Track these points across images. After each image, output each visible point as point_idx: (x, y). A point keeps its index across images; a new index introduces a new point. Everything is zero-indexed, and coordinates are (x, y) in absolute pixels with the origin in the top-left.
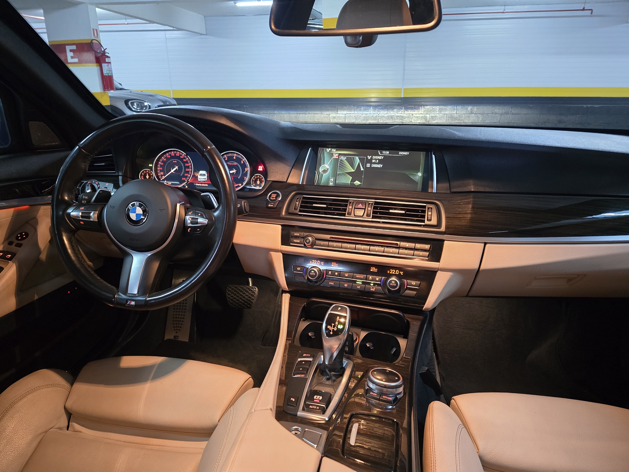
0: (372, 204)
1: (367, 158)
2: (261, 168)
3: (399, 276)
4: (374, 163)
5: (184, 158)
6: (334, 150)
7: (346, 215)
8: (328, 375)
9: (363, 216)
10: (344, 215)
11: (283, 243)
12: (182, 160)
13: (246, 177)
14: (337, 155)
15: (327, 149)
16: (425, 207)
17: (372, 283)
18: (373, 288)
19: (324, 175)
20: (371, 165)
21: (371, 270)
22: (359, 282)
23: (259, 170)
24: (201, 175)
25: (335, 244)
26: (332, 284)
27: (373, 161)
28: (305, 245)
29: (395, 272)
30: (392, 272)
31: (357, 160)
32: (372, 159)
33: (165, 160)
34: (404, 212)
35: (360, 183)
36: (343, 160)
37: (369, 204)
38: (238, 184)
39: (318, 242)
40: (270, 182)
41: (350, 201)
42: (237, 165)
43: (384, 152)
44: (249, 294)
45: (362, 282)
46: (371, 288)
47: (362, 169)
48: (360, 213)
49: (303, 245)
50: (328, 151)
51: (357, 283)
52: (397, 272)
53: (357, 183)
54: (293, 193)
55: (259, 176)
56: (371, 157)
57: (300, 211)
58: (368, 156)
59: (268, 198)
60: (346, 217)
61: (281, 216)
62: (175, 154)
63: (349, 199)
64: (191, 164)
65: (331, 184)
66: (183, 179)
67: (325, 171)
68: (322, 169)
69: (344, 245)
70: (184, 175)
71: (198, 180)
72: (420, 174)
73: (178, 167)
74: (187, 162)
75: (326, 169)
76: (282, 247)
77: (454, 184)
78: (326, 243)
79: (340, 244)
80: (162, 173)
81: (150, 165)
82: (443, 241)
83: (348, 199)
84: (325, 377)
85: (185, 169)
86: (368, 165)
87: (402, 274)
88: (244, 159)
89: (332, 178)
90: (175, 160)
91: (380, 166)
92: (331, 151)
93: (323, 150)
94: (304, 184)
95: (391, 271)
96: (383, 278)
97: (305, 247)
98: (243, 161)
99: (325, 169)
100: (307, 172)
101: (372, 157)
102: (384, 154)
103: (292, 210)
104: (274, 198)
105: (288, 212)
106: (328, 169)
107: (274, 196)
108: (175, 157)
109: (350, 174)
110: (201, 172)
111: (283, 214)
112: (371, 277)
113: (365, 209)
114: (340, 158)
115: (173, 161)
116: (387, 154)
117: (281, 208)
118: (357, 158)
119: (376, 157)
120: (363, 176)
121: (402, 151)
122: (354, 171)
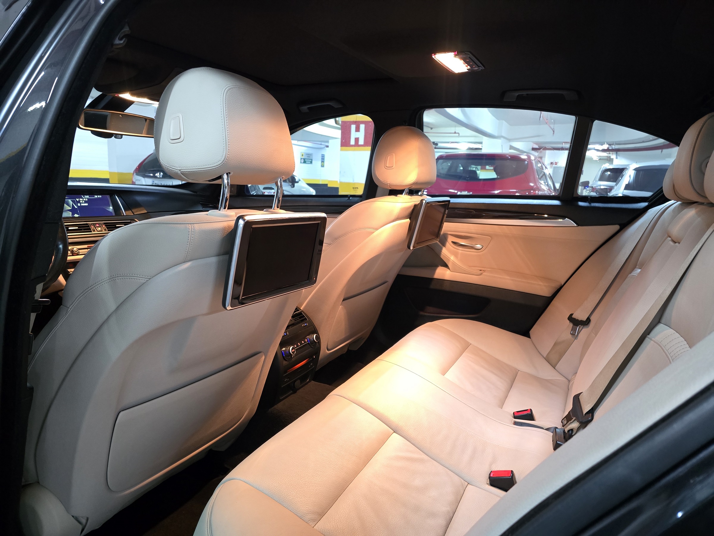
0: (103, 224)
1: (76, 200)
7: (92, 231)
9: (102, 231)
27: (81, 202)
31: (70, 202)
32: (79, 201)
35: (79, 216)
37: (101, 224)
39: (80, 251)
41: (89, 224)
47: (76, 207)
49: (71, 255)
53: (76, 215)
58: (77, 199)
60: (93, 233)
63: (87, 223)
72: (111, 208)
77: (134, 210)
78: (86, 250)
86: (79, 205)
91: (86, 204)
97: (73, 255)
101: (79, 199)
102: (86, 197)
109: (69, 210)
113: (101, 227)
116: (88, 197)
118: (70, 200)
119: (82, 200)
120: (78, 211)
121: (96, 195)
122: (71, 208)
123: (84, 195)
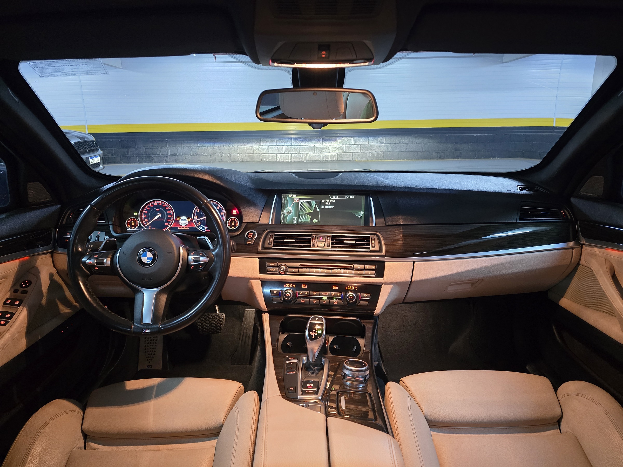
0: (330, 237)
1: (321, 201)
2: (235, 212)
3: (354, 291)
4: (327, 205)
5: (166, 207)
6: (295, 196)
7: (311, 247)
8: (313, 370)
9: (324, 247)
10: (309, 247)
11: (261, 273)
12: (164, 208)
14: (298, 199)
15: (289, 195)
16: (369, 237)
17: (335, 298)
18: (335, 302)
19: (288, 215)
20: (325, 207)
21: (333, 288)
22: (325, 298)
23: (233, 213)
24: (182, 220)
25: (304, 270)
26: (304, 301)
27: (326, 204)
28: (279, 272)
29: (351, 288)
30: (349, 288)
32: (325, 202)
33: (149, 209)
34: (354, 242)
35: (318, 221)
36: (302, 203)
37: (328, 237)
39: (290, 269)
40: (246, 224)
41: (313, 236)
44: (218, 320)
45: (327, 298)
46: (334, 302)
47: (318, 210)
48: (321, 244)
50: (290, 197)
51: (323, 299)
52: (353, 288)
53: (315, 221)
54: (267, 231)
55: (234, 218)
56: (324, 200)
57: (274, 246)
58: (322, 200)
59: (246, 237)
60: (311, 249)
61: (258, 251)
62: (158, 203)
64: (173, 211)
65: (295, 222)
66: (166, 224)
67: (289, 213)
68: (287, 211)
69: (311, 270)
70: (166, 221)
71: (179, 224)
72: (362, 212)
73: (161, 215)
74: (169, 210)
75: (290, 211)
76: (260, 275)
77: (388, 219)
78: (297, 270)
79: (308, 270)
80: (147, 220)
81: (136, 214)
82: (385, 262)
83: (311, 234)
84: (310, 372)
85: (167, 216)
86: (323, 207)
87: (357, 289)
88: (220, 205)
89: (295, 218)
90: (158, 209)
91: (331, 207)
92: (292, 197)
93: (286, 196)
94: (273, 223)
96: (343, 293)
97: (280, 274)
98: (219, 207)
99: (288, 211)
100: (275, 214)
102: (334, 198)
103: (267, 245)
104: (251, 236)
105: (263, 247)
107: (251, 234)
108: (158, 206)
109: (309, 214)
110: (182, 218)
111: (260, 249)
112: (333, 294)
113: (325, 241)
114: (300, 202)
115: (156, 209)
116: (336, 198)
117: (258, 244)
118: (314, 202)
119: (328, 201)
120: (319, 216)
121: (347, 195)
122: (311, 212)
123: (332, 194)
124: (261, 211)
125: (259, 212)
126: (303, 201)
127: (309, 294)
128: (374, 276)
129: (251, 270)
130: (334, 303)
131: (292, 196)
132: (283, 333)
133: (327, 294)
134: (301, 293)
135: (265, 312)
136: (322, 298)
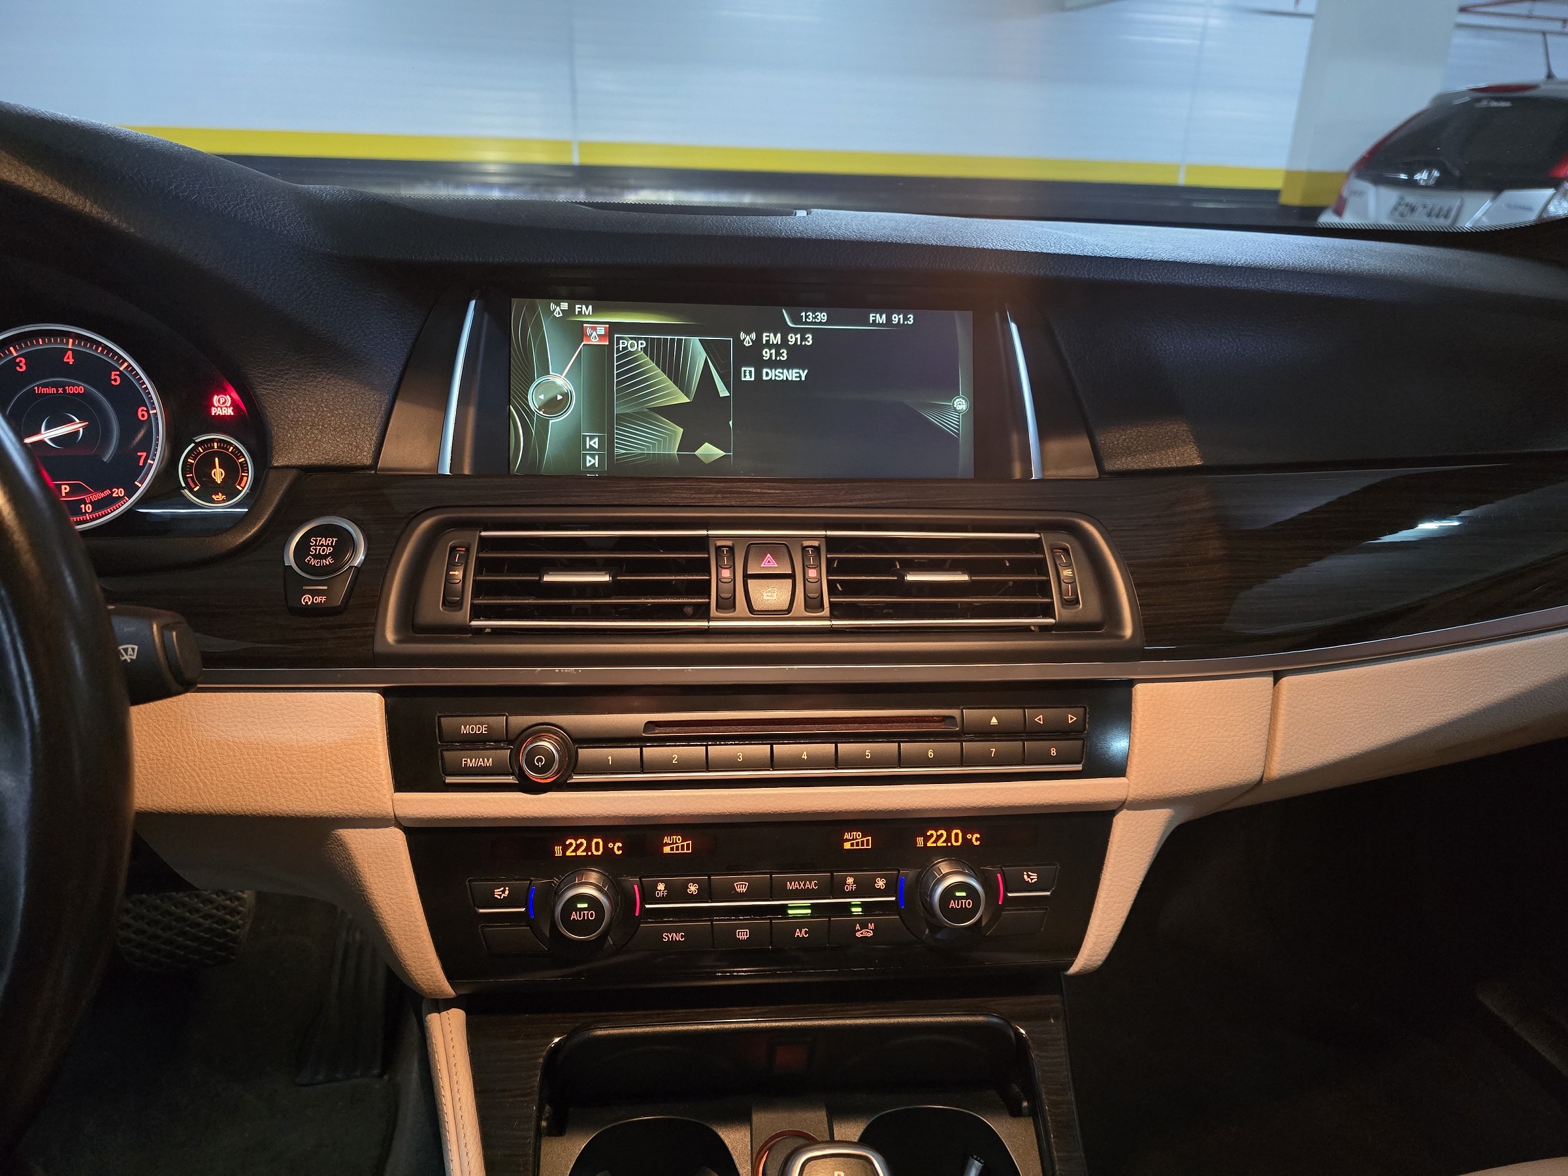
0: (817, 549)
1: (739, 343)
2: (222, 406)
3: (961, 856)
4: (773, 364)
6: (585, 310)
7: (713, 612)
9: (789, 610)
10: (702, 612)
11: (403, 783)
13: (145, 454)
14: (601, 330)
15: (552, 306)
16: (1036, 545)
17: (856, 906)
18: (864, 926)
19: (551, 422)
20: (758, 374)
21: (847, 847)
22: (799, 908)
23: (215, 412)
25: (675, 753)
26: (678, 937)
27: (766, 357)
28: (522, 775)
29: (948, 840)
30: (936, 842)
31: (697, 352)
32: (758, 345)
34: (963, 577)
35: (722, 453)
36: (631, 353)
37: (804, 548)
38: (108, 492)
39: (585, 753)
40: (291, 476)
41: (719, 543)
42: (86, 396)
43: (807, 317)
45: (812, 907)
46: (858, 927)
47: (723, 392)
48: (771, 595)
49: (510, 779)
50: (558, 313)
51: (790, 911)
52: (957, 835)
53: (709, 451)
54: (426, 524)
55: (220, 441)
56: (753, 336)
57: (477, 612)
58: (742, 335)
59: (290, 559)
60: (712, 624)
61: (379, 648)
63: (711, 532)
65: (592, 461)
67: (553, 405)
68: (542, 397)
69: (717, 751)
72: (961, 404)
75: (559, 397)
76: (401, 800)
77: (1109, 439)
78: (632, 753)
79: (696, 751)
82: (1131, 683)
83: (704, 532)
86: (748, 374)
87: (978, 844)
88: (125, 364)
89: (592, 438)
91: (792, 375)
92: (570, 312)
93: (533, 310)
94: (467, 471)
95: (932, 835)
96: (902, 871)
97: (525, 786)
98: (121, 374)
99: (550, 395)
100: (472, 412)
101: (759, 337)
102: (806, 323)
103: (432, 610)
104: (325, 557)
105: (409, 624)
106: (566, 395)
107: (325, 545)
109: (673, 413)
111: (390, 637)
112: (849, 880)
113: (792, 576)
114: (618, 344)
116: (821, 323)
117: (375, 604)
118: (695, 342)
119: (776, 339)
120: (731, 423)
121: (879, 308)
122: (689, 401)
123: (798, 303)
124: (386, 399)
125: (375, 400)
126: (637, 339)
127: (706, 893)
128: (1079, 767)
129: (336, 772)
130: (858, 935)
131: (572, 308)
132: (558, 1129)
133: (812, 885)
134: (661, 887)
135: (441, 1005)
136: (786, 907)
